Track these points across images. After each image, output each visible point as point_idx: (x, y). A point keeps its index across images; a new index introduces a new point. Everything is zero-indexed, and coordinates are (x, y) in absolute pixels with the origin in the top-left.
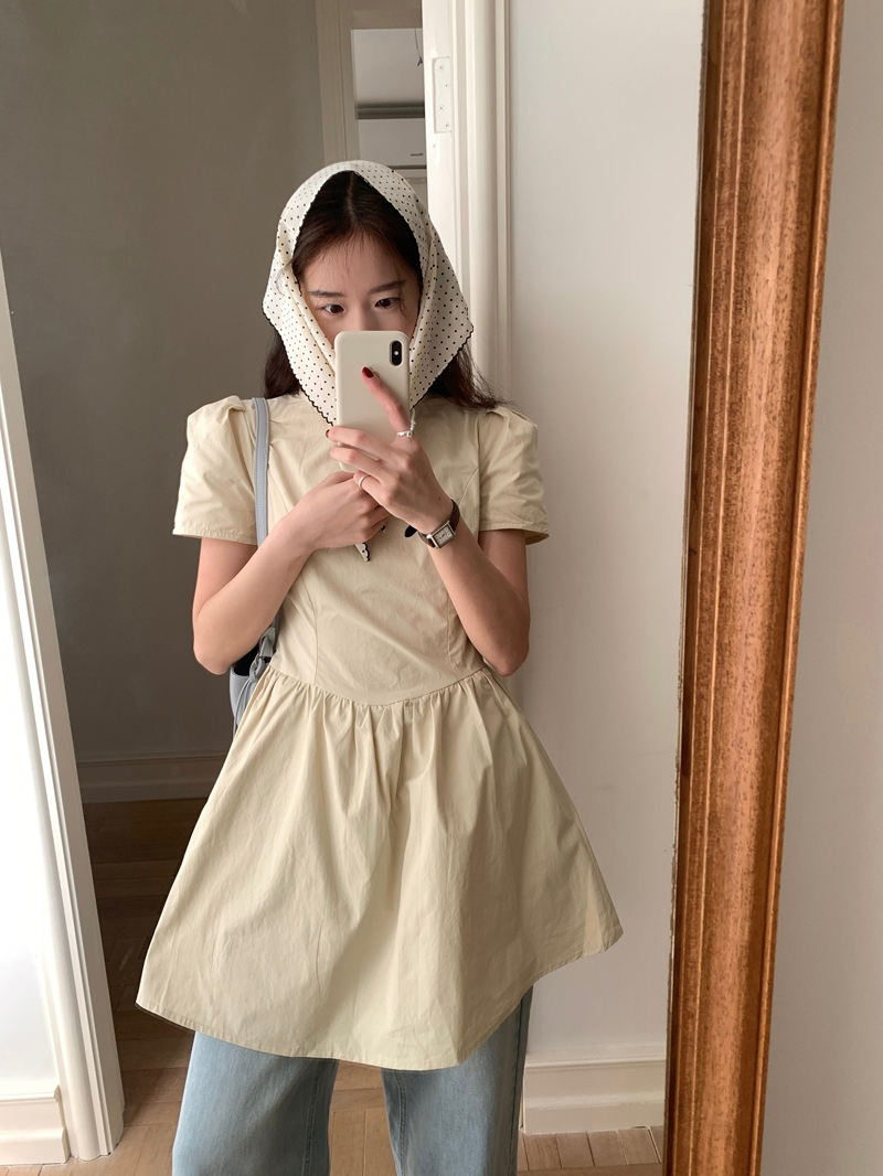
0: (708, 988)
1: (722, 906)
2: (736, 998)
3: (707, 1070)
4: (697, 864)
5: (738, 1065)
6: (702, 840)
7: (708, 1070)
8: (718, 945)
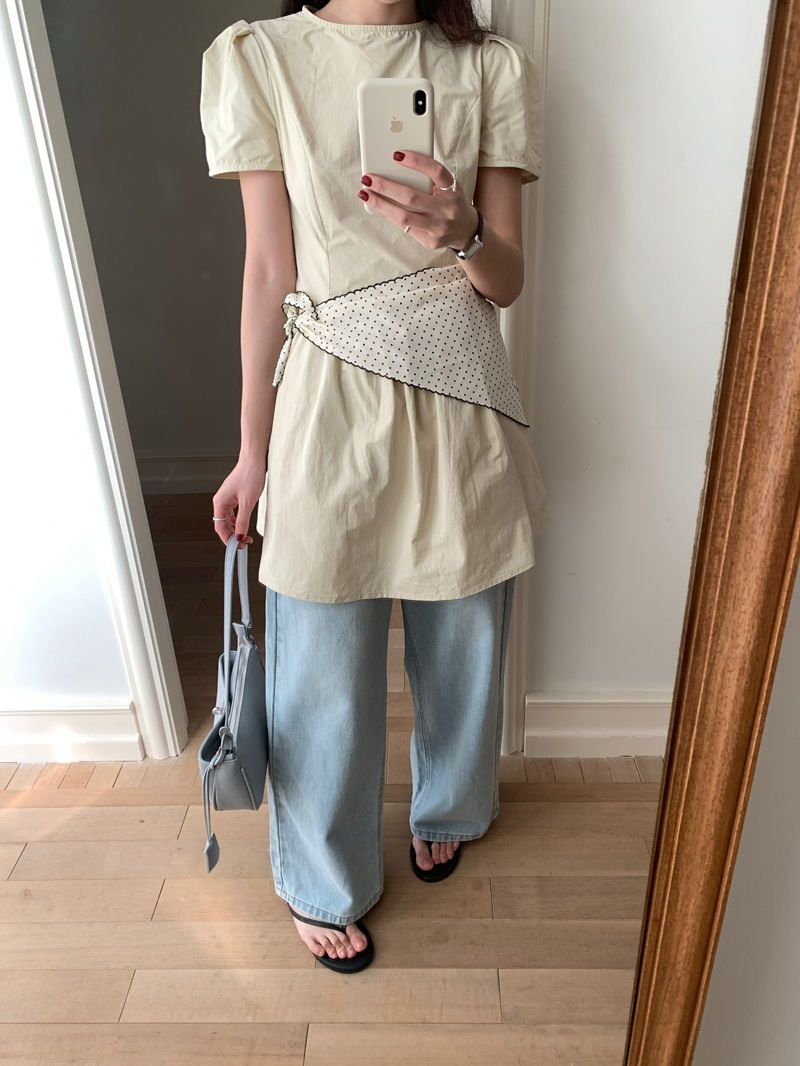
0: (739, 522)
1: (764, 434)
2: (767, 529)
3: (728, 605)
4: (742, 389)
5: (761, 598)
6: (750, 363)
7: (730, 605)
8: (755, 476)
